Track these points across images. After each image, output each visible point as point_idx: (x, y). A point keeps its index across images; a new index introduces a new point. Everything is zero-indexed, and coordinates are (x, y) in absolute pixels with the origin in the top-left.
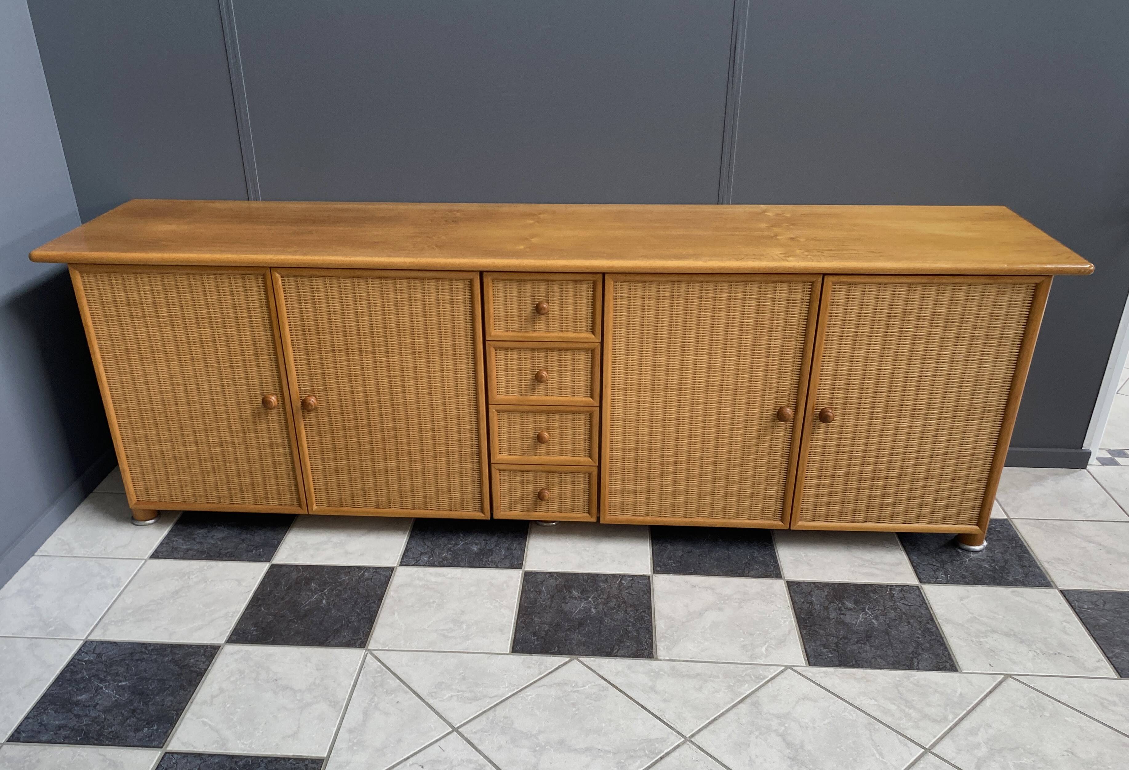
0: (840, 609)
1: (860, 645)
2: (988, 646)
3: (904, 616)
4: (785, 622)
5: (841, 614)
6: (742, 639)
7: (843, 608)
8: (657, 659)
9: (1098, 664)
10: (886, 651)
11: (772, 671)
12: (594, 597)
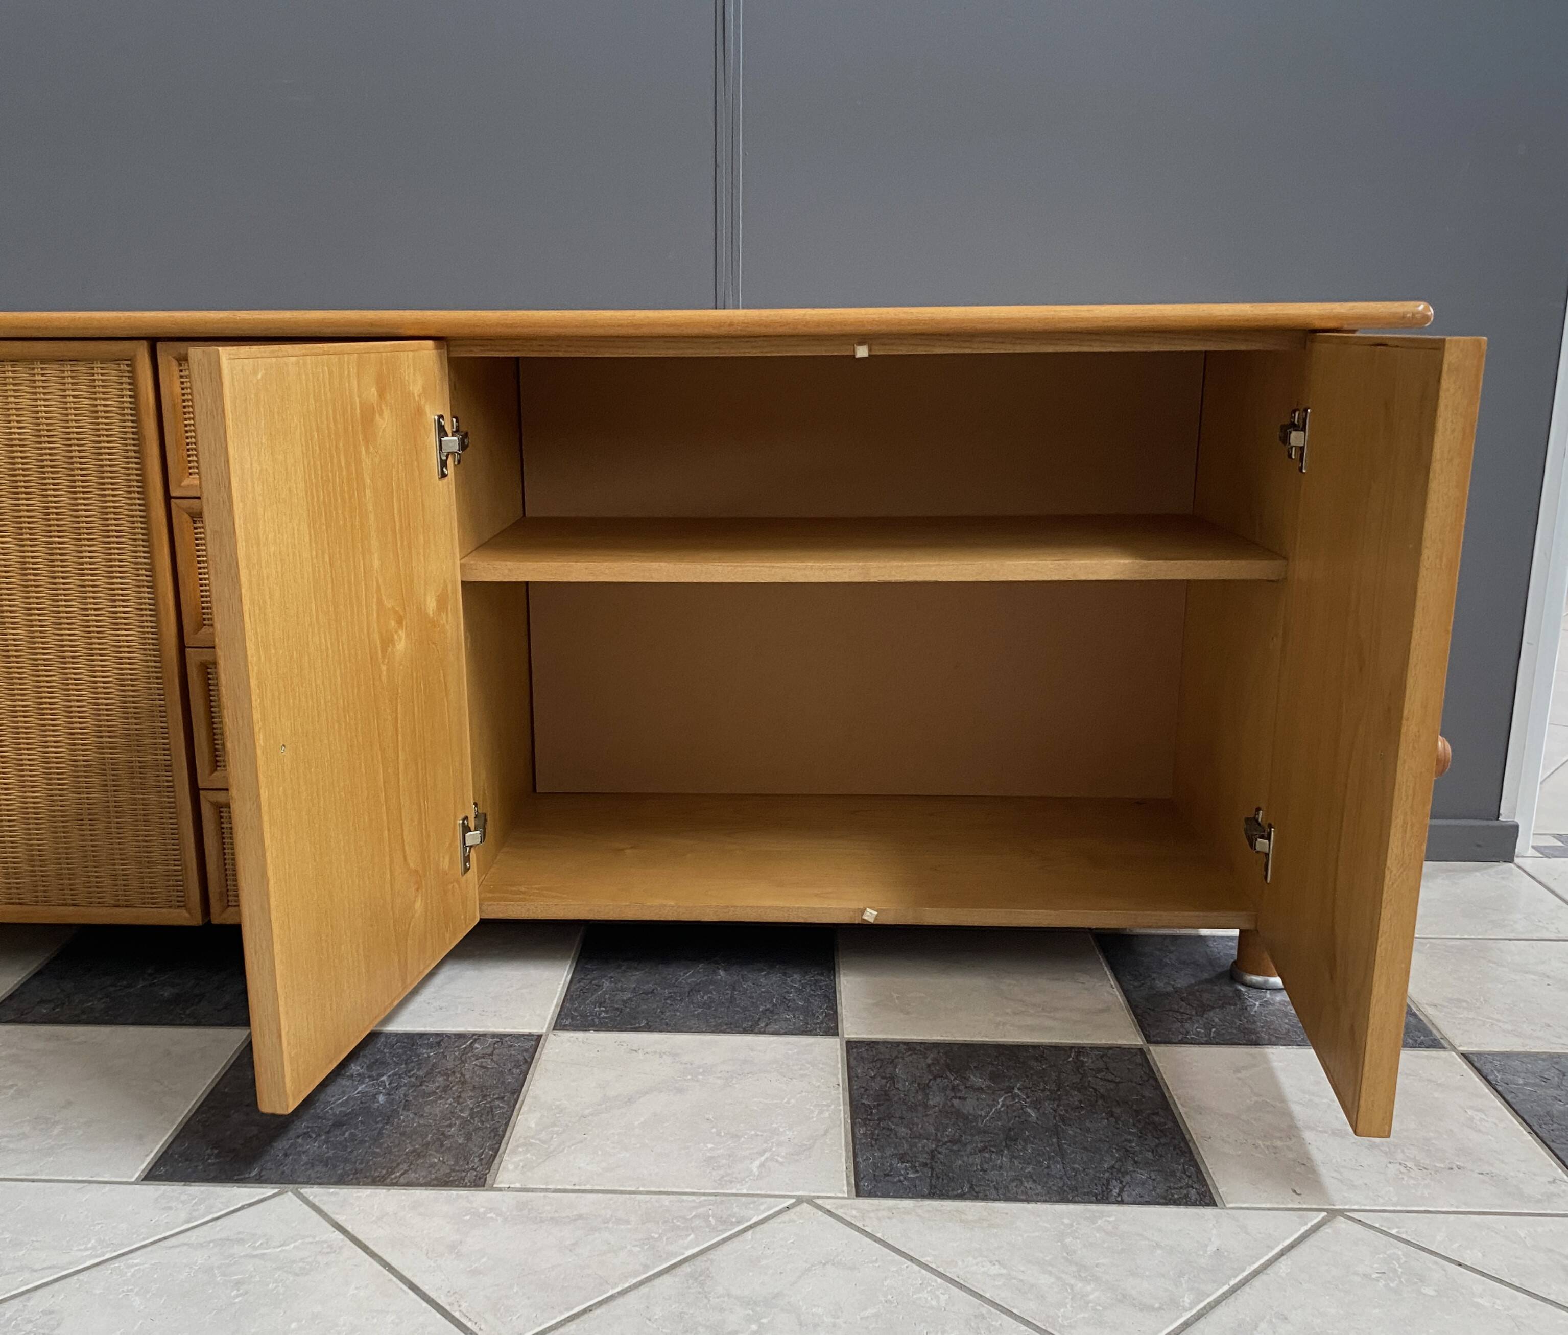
0: (954, 1089)
1: (987, 1155)
2: (1291, 1155)
3: (1100, 1102)
4: (821, 1112)
5: (955, 1097)
6: (710, 1146)
7: (962, 1087)
8: (492, 1189)
9: (1552, 1188)
10: (1048, 1167)
11: (762, 1208)
12: (395, 1074)
